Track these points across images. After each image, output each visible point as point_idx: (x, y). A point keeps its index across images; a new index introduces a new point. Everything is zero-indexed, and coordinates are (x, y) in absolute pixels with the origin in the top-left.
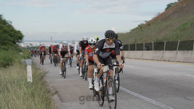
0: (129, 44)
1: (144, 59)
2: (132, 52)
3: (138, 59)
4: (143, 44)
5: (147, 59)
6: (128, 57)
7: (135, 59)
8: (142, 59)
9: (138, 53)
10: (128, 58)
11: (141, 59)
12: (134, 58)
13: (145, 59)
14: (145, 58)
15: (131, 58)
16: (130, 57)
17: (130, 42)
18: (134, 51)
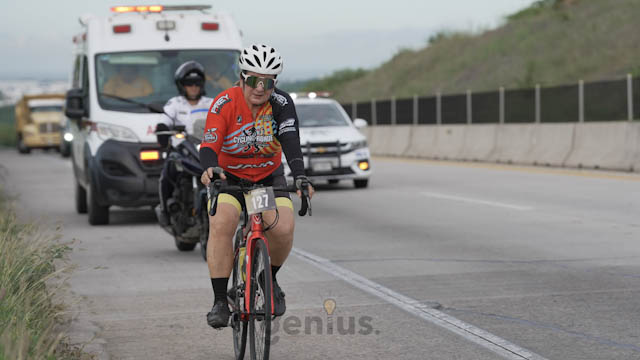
0: (502, 90)
1: (580, 167)
2: (515, 129)
3: (548, 165)
4: (576, 87)
5: (597, 168)
6: (496, 157)
7: (535, 164)
8: (573, 167)
9: (551, 138)
10: (498, 162)
11: (563, 166)
12: (532, 160)
13: (588, 168)
14: (585, 163)
15: (510, 163)
16: (504, 158)
17: (504, 78)
18: (529, 127)
